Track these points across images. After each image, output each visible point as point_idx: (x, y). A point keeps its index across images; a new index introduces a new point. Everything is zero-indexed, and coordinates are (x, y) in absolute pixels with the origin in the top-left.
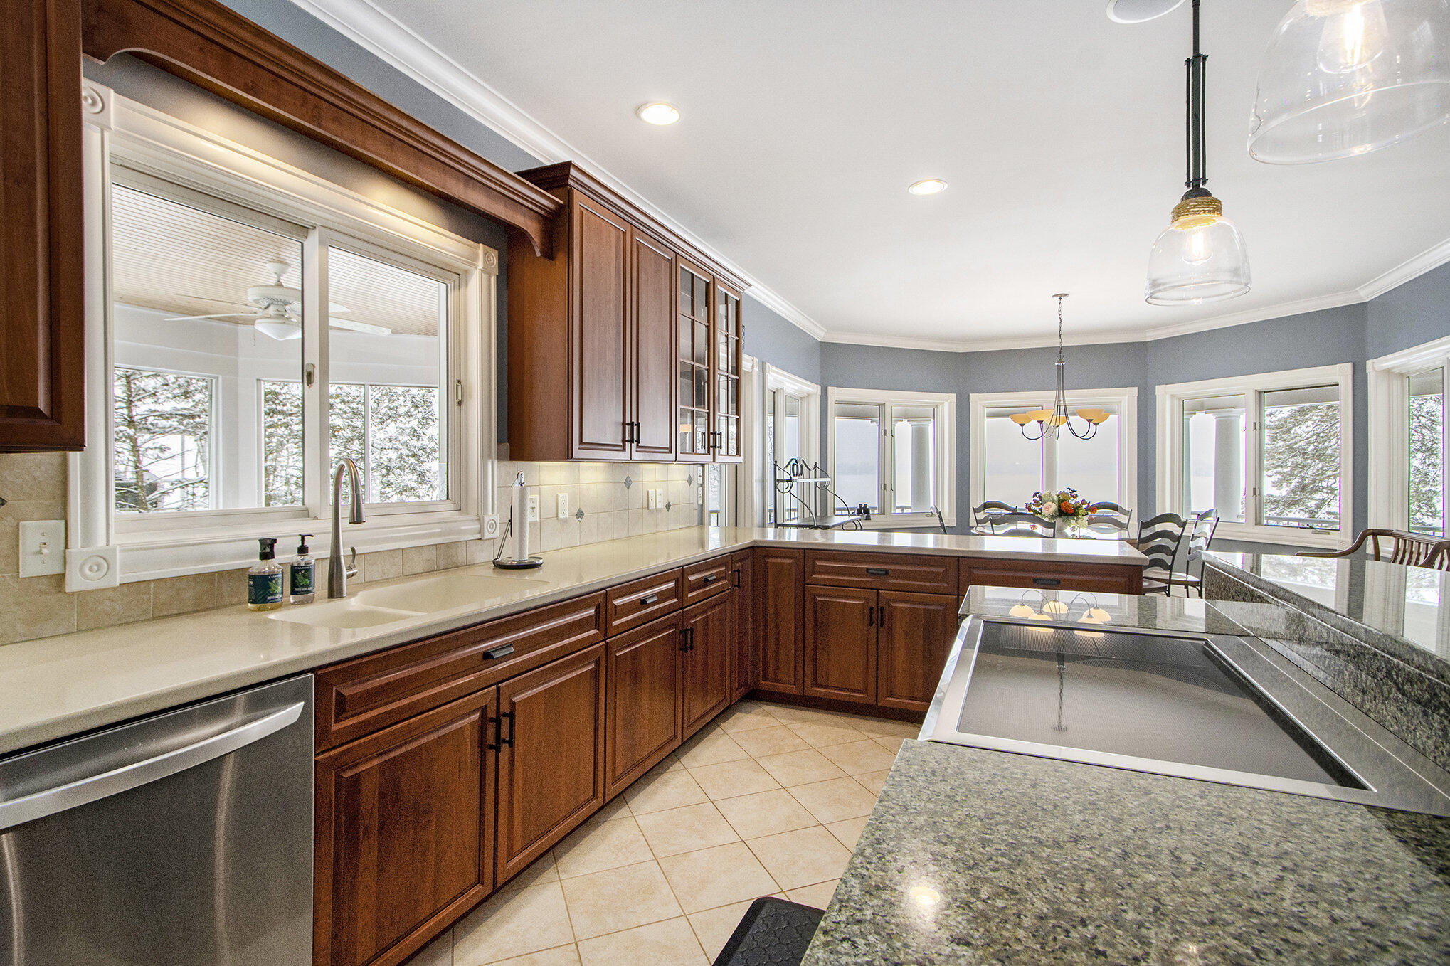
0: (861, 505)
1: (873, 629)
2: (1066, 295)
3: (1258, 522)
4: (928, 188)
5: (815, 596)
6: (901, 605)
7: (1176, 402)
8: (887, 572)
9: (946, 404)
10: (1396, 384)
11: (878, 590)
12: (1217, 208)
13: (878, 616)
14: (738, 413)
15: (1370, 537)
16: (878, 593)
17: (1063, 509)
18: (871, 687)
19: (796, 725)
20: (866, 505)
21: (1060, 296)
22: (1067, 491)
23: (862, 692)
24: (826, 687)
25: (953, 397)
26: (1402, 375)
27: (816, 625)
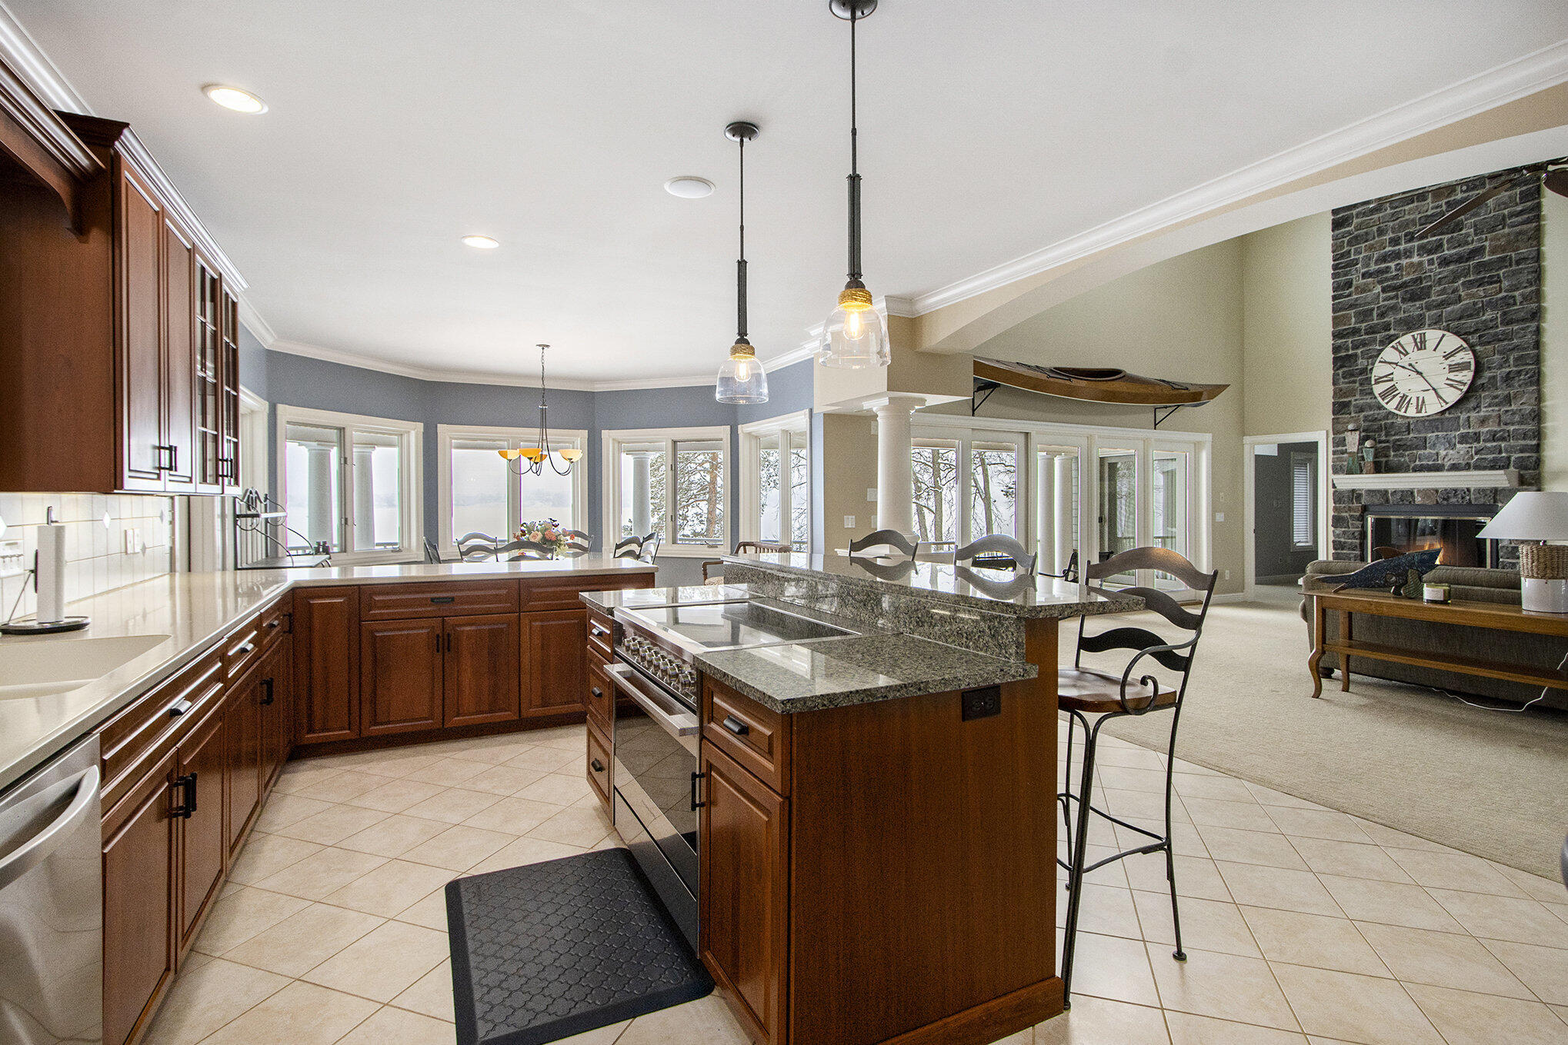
0: (319, 543)
1: (439, 656)
2: (548, 346)
3: (674, 542)
4: (479, 243)
5: (372, 632)
6: (468, 628)
7: (616, 445)
8: (453, 599)
9: (413, 433)
10: (753, 442)
11: (443, 617)
12: (752, 351)
13: (444, 643)
14: (236, 435)
15: (742, 547)
16: (443, 620)
17: (547, 537)
18: (438, 711)
19: (363, 767)
20: (325, 543)
21: (544, 346)
22: (549, 521)
23: (426, 719)
24: (389, 722)
25: (420, 426)
26: (756, 437)
27: (375, 661)
